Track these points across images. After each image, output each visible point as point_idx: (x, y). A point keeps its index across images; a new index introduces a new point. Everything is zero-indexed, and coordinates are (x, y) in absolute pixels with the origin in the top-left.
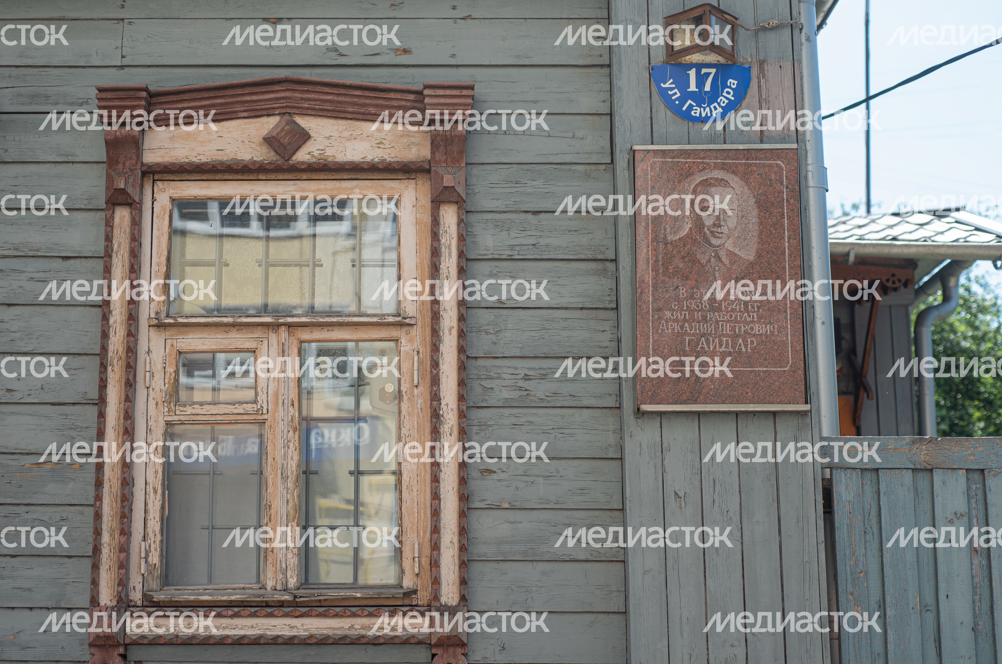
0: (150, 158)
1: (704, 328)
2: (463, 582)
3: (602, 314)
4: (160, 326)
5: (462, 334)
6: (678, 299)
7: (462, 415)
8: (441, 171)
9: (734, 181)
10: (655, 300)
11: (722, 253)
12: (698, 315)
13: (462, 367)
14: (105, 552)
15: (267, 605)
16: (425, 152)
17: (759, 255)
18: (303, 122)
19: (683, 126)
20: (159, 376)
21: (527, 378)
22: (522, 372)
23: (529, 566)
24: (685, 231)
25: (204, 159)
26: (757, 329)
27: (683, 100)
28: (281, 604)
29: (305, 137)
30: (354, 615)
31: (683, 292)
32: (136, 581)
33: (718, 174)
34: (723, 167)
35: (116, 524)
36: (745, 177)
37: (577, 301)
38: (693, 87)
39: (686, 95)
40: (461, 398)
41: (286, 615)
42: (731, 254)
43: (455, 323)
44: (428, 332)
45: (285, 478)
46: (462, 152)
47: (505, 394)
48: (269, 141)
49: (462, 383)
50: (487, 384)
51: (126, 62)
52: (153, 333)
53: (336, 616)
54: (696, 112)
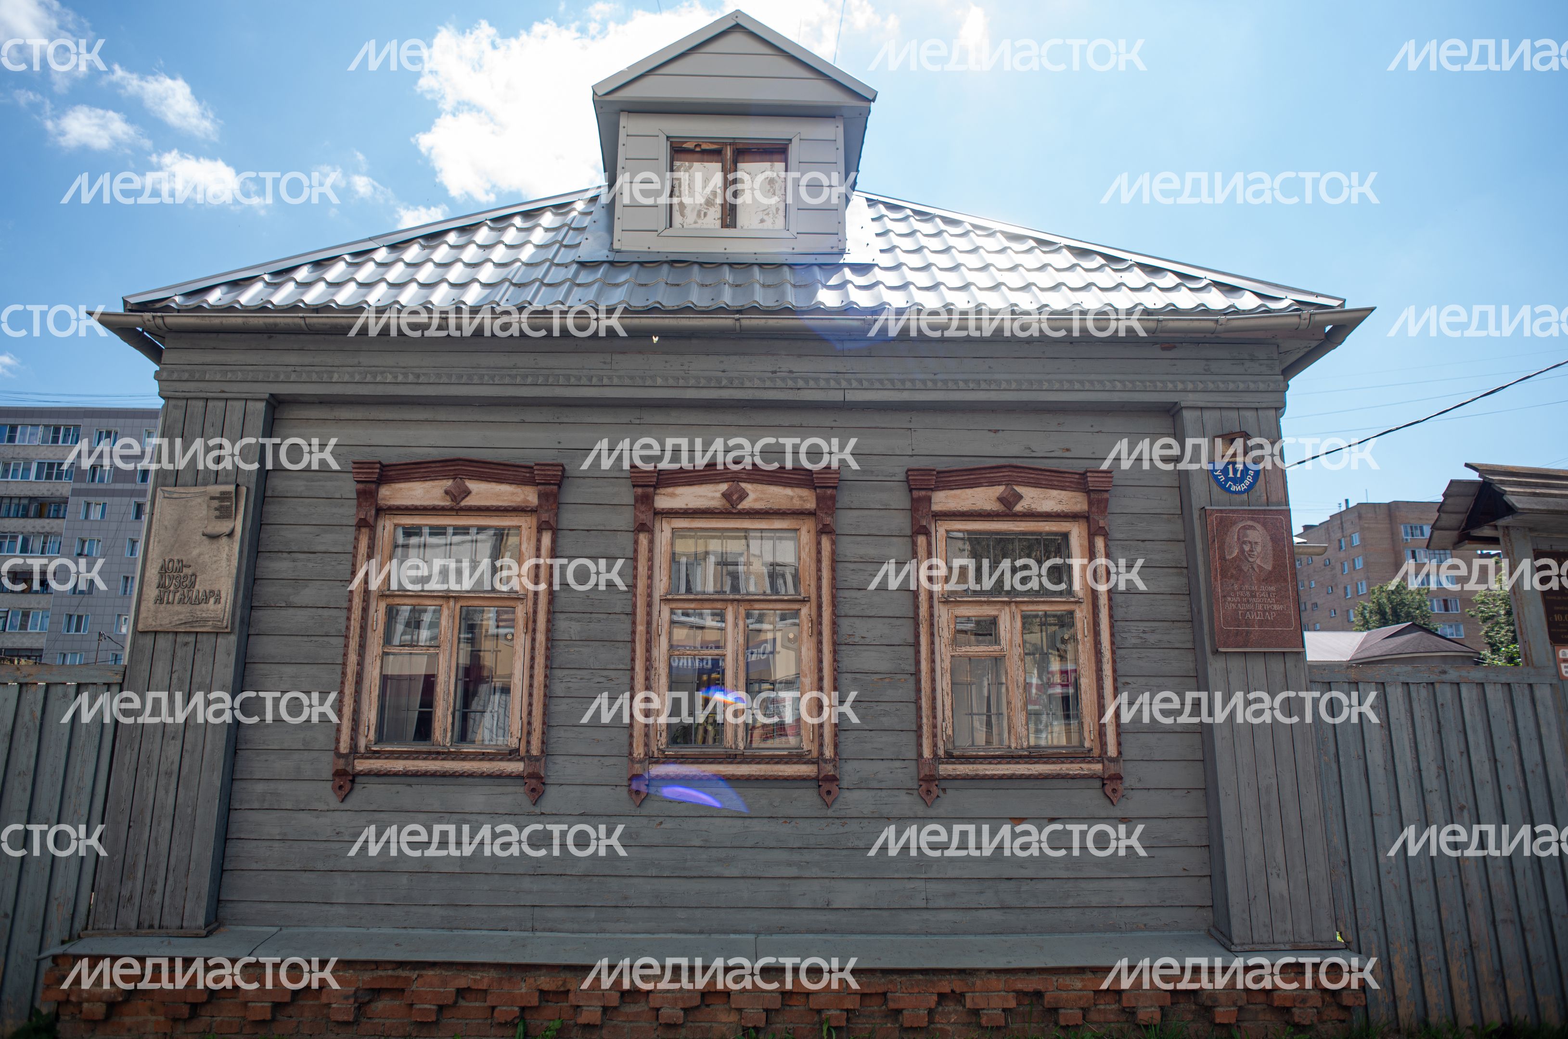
0: (935, 507)
1: (1248, 606)
2: (1119, 744)
3: (1181, 597)
4: (946, 602)
5: (1111, 608)
6: (1235, 592)
7: (1113, 652)
8: (1096, 518)
9: (1259, 526)
10: (1222, 591)
11: (1255, 566)
12: (1245, 600)
13: (1112, 627)
14: (925, 728)
15: (1012, 757)
16: (1085, 507)
17: (1274, 568)
18: (1019, 489)
19: (1226, 496)
20: (946, 630)
21: (1144, 632)
22: (1142, 629)
23: (1150, 735)
24: (1235, 554)
25: (965, 509)
26: (1275, 607)
27: (1226, 481)
28: (1020, 757)
29: (1020, 497)
30: (1063, 763)
31: (1236, 587)
32: (940, 744)
33: (1250, 523)
34: (1252, 519)
35: (930, 713)
36: (1264, 525)
37: (1168, 590)
38: (1231, 475)
39: (1228, 479)
40: (1112, 643)
41: (1026, 763)
42: (1259, 566)
43: (1106, 602)
44: (1091, 607)
45: (1018, 687)
46: (1106, 507)
47: (1134, 641)
48: (1000, 499)
49: (1112, 635)
50: (1124, 635)
51: (914, 453)
52: (941, 606)
53: (1053, 763)
54: (1233, 488)
